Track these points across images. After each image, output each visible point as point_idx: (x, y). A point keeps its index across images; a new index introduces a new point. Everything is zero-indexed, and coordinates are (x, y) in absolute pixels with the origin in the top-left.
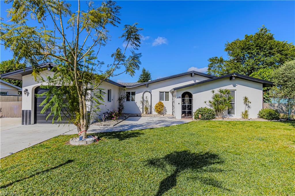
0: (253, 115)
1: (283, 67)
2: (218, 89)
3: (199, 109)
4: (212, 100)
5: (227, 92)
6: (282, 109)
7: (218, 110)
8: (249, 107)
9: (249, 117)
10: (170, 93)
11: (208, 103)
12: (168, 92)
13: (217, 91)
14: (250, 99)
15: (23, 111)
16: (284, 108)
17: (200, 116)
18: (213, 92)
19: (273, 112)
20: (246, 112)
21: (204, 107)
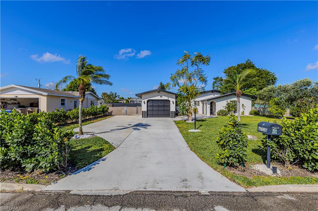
0: (247, 113)
1: (262, 91)
2: (230, 100)
3: (221, 110)
4: (226, 106)
5: (235, 101)
6: (260, 110)
7: (229, 111)
8: (244, 109)
9: (245, 114)
10: (200, 102)
11: (224, 107)
12: (199, 101)
13: (229, 101)
14: (245, 105)
15: (143, 111)
16: (262, 110)
17: (221, 114)
18: (227, 101)
19: (257, 112)
20: (243, 111)
21: (222, 109)
